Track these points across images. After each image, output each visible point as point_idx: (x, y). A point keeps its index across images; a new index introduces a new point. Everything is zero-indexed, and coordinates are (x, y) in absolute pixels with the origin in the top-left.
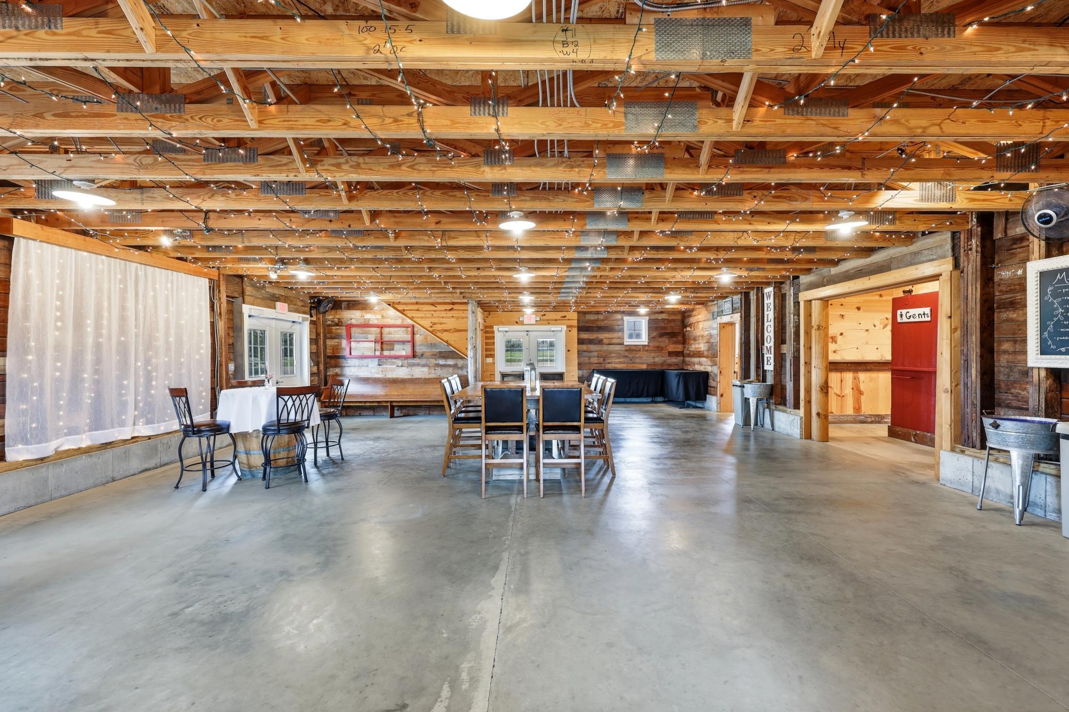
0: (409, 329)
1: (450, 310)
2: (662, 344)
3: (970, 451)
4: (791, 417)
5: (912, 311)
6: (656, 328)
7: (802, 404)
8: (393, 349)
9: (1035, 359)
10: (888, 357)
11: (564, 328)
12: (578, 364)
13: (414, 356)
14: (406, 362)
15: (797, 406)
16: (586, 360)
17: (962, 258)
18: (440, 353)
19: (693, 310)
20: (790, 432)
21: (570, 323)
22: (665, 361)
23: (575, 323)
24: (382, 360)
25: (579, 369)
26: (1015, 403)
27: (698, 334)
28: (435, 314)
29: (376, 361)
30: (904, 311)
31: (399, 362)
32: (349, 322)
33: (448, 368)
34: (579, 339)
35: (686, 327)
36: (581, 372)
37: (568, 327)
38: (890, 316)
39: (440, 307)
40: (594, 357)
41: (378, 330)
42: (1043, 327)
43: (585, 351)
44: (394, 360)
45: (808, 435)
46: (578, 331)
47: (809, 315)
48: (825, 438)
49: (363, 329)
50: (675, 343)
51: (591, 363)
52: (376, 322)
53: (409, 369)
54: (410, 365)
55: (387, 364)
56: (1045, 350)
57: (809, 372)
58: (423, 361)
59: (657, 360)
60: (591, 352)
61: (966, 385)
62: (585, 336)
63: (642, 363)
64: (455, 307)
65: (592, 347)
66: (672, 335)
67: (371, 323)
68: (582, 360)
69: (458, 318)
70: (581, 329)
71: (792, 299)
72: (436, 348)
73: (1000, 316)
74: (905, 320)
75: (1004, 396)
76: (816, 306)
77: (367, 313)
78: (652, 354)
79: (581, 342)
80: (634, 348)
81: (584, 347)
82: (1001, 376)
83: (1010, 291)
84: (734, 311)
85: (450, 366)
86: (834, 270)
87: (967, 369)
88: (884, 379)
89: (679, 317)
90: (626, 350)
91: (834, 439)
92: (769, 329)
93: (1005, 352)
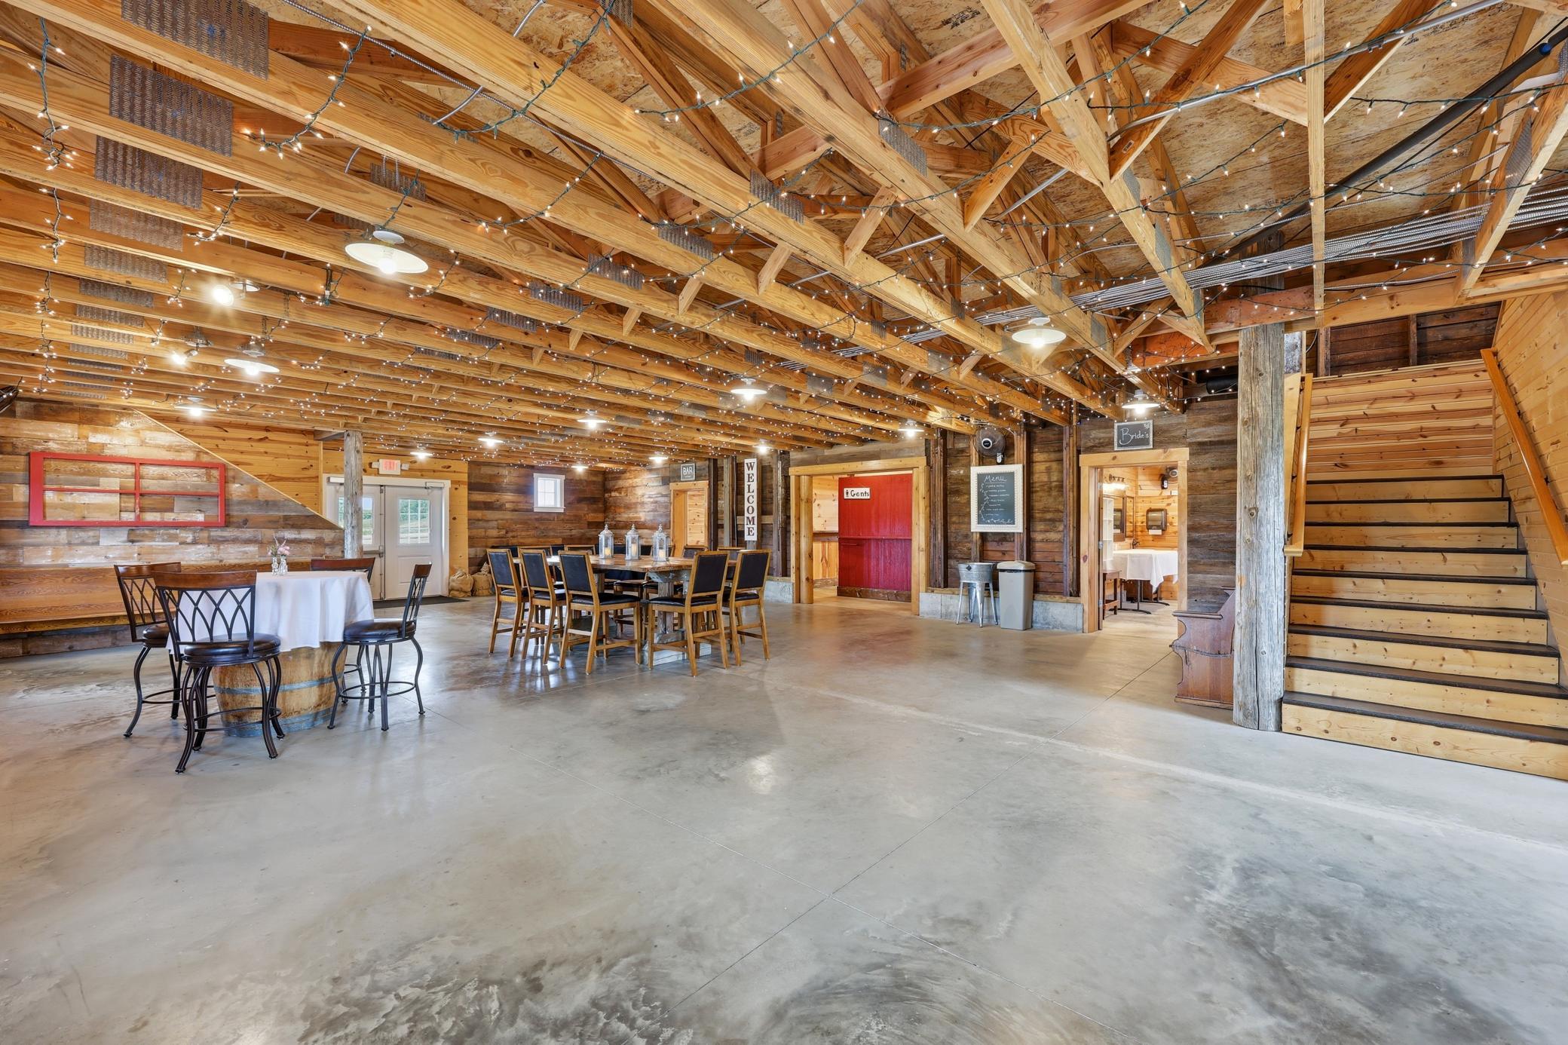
0: (215, 473)
1: (261, 440)
2: (581, 513)
3: (937, 590)
4: (782, 585)
5: (856, 490)
6: (573, 492)
7: (793, 571)
8: (171, 510)
9: (976, 527)
10: (836, 529)
11: (447, 484)
12: (469, 537)
13: (227, 522)
14: (205, 534)
15: (785, 573)
16: (481, 532)
17: (932, 458)
18: (286, 518)
19: (623, 472)
20: (780, 598)
21: (457, 477)
22: (584, 534)
23: (465, 477)
24: (135, 530)
25: (470, 546)
26: (959, 556)
27: (634, 501)
28: (222, 445)
29: (123, 535)
30: (850, 490)
31: (189, 536)
32: (39, 447)
33: (303, 546)
34: (469, 502)
35: (610, 491)
36: (473, 550)
37: (453, 482)
38: (836, 494)
39: (233, 433)
40: (493, 528)
41: (130, 469)
42: (979, 508)
43: (479, 520)
44: (172, 531)
45: (799, 600)
46: (469, 489)
47: (798, 489)
48: (811, 601)
49: (85, 465)
50: (595, 511)
51: (487, 537)
52: (123, 452)
53: (213, 548)
54: (212, 541)
55: (152, 539)
56: (980, 522)
57: (798, 542)
58: (248, 533)
59: (574, 532)
60: (488, 521)
61: (935, 545)
62: (479, 497)
63: (557, 537)
64: (271, 435)
65: (490, 514)
66: (593, 500)
67: (107, 452)
68: (475, 532)
69: (277, 456)
70: (472, 487)
71: (780, 472)
72: (278, 510)
73: (952, 499)
74: (850, 497)
75: (953, 551)
76: (804, 480)
77: (96, 431)
78: (569, 525)
79: (473, 506)
80: (546, 516)
81: (478, 514)
82: (951, 539)
83: (957, 483)
84: (698, 477)
85: (307, 541)
86: (828, 452)
87: (935, 534)
88: (834, 547)
89: (599, 479)
90: (537, 519)
91: (818, 601)
92: (751, 499)
93: (954, 523)
